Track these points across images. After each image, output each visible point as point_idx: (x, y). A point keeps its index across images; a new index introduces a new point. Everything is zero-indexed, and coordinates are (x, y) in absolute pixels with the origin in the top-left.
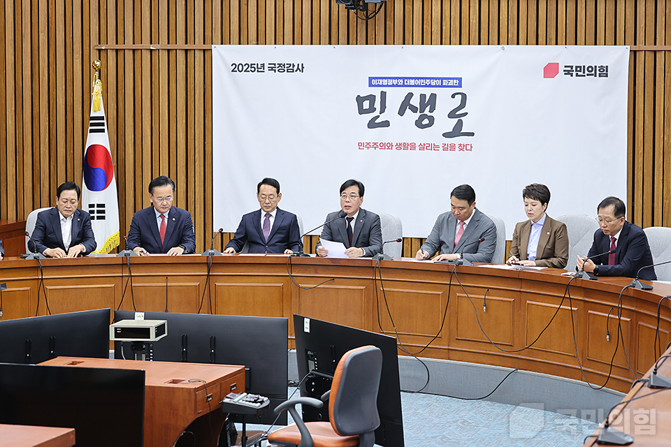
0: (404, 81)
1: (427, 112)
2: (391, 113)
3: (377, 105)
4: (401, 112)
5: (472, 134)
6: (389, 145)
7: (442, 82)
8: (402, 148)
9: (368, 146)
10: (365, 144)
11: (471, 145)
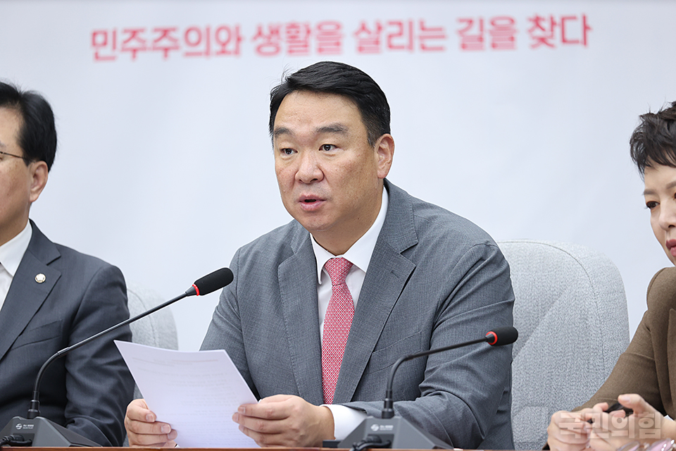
8: (284, 45)
9: (134, 44)
10: (122, 37)
11: (584, 18)
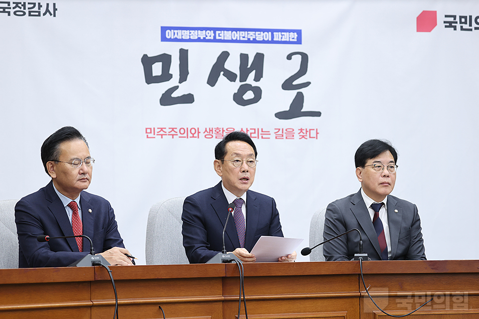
0: (215, 33)
1: (250, 80)
2: (196, 83)
3: (175, 69)
4: (212, 80)
5: (318, 114)
6: (193, 131)
7: (272, 36)
8: (214, 135)
9: (162, 133)
10: (157, 130)
11: (317, 129)
